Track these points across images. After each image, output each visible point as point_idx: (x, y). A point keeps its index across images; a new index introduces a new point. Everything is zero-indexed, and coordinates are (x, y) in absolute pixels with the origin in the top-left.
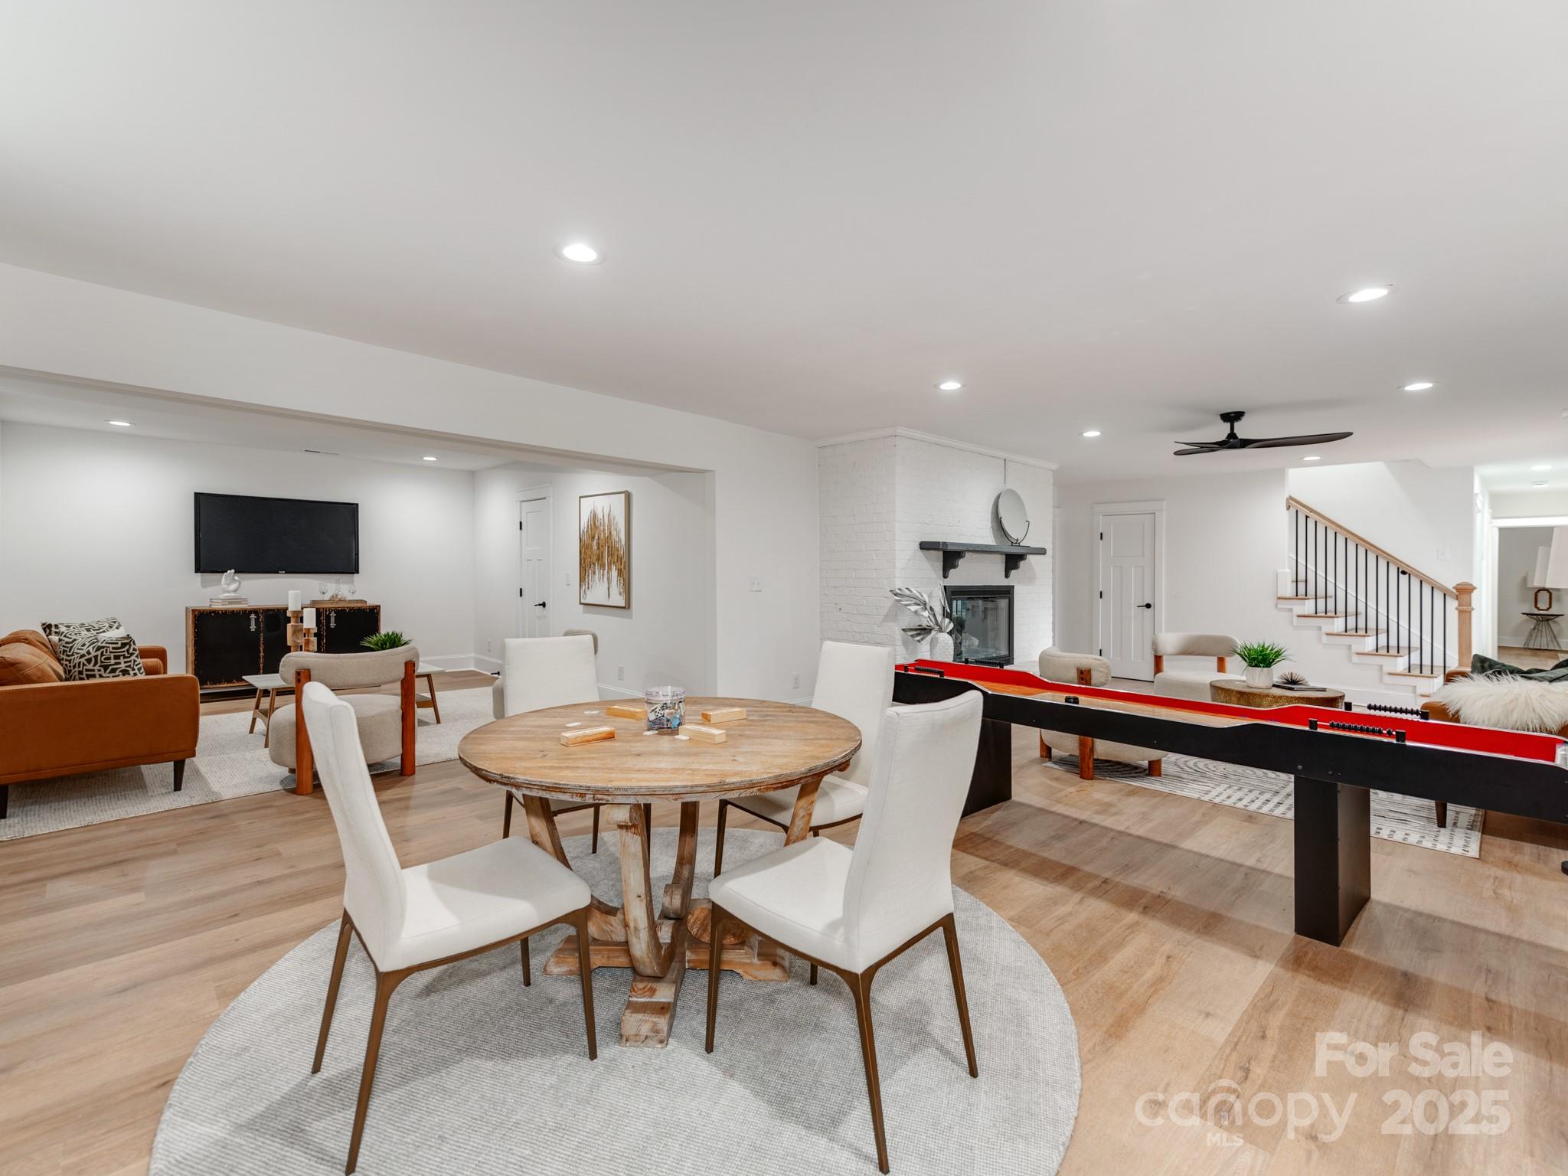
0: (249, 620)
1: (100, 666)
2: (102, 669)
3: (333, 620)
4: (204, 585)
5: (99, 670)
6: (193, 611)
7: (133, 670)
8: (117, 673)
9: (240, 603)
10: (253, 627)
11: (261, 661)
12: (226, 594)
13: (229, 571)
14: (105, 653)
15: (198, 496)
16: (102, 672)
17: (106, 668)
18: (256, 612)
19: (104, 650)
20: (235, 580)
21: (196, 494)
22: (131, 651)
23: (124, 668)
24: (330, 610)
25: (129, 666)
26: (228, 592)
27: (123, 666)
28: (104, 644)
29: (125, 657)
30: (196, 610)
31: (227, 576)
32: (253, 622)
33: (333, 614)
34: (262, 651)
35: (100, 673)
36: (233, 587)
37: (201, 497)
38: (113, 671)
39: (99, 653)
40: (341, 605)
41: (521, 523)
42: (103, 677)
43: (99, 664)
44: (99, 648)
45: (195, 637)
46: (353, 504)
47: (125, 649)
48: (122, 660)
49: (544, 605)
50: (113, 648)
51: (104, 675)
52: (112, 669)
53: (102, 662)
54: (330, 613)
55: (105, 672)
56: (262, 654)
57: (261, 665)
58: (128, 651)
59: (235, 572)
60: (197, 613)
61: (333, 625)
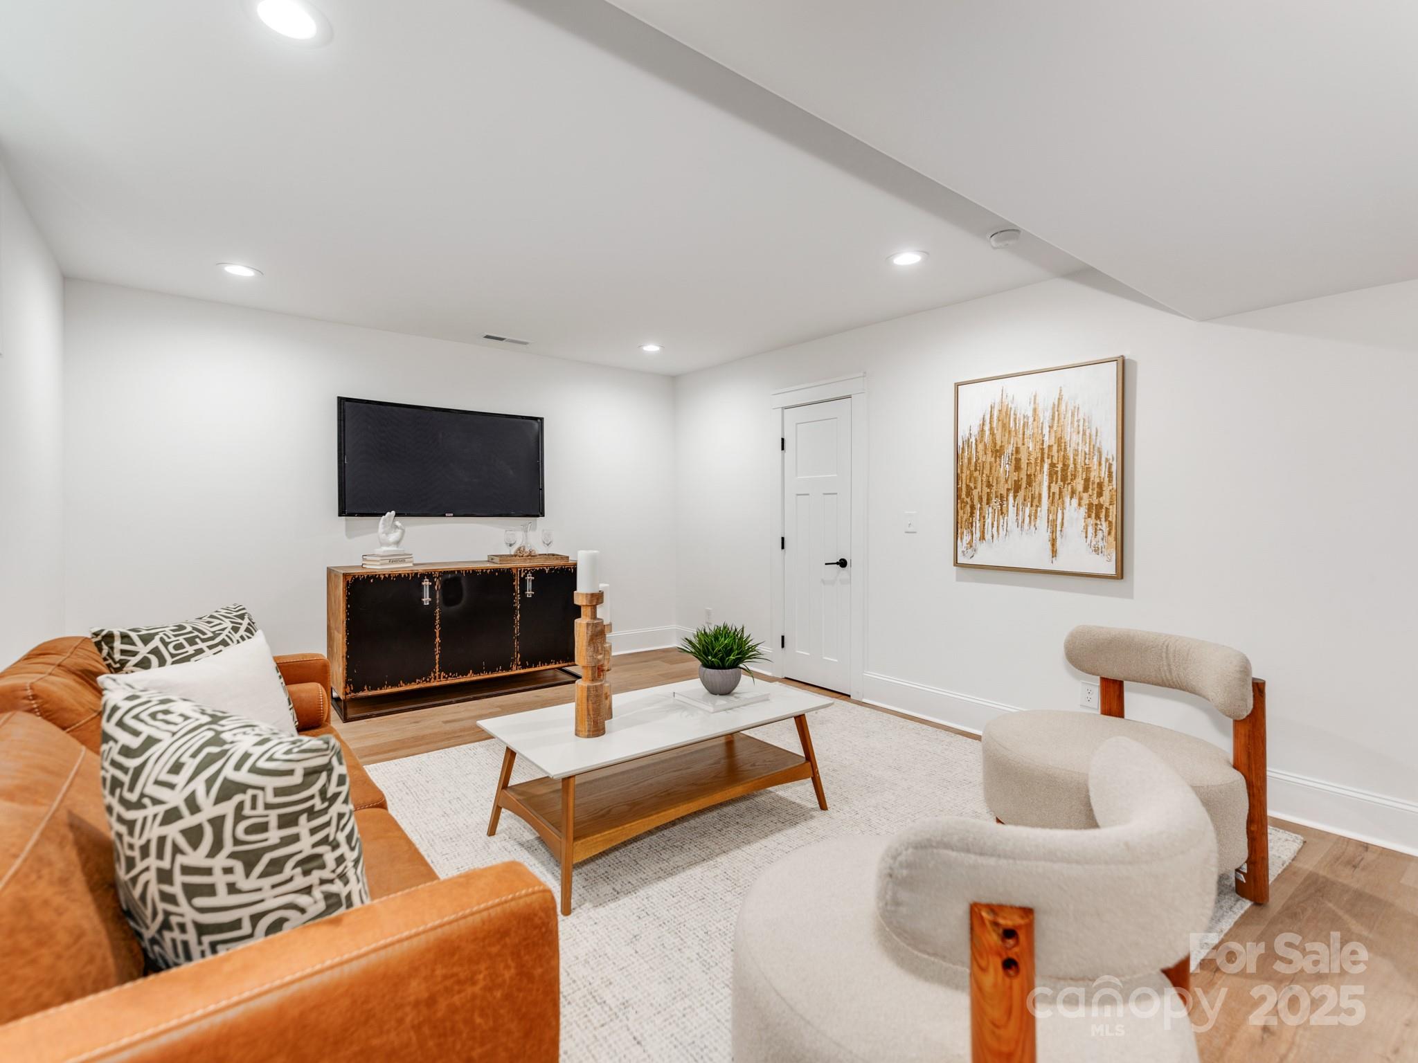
0: (421, 588)
1: (233, 856)
2: (238, 866)
3: (529, 585)
4: (350, 533)
5: (228, 871)
6: (345, 575)
7: (335, 846)
8: (288, 871)
9: (403, 561)
10: (426, 600)
11: (437, 650)
12: (385, 548)
13: (388, 513)
14: (247, 811)
15: (342, 402)
16: (238, 877)
17: (249, 859)
18: (429, 575)
19: (247, 797)
20: (397, 527)
21: (342, 401)
22: (332, 789)
23: (308, 851)
24: (527, 571)
25: (324, 841)
26: (388, 545)
27: (305, 846)
28: (243, 776)
29: (312, 813)
30: (349, 574)
31: (385, 520)
32: (426, 592)
33: (529, 578)
34: (438, 635)
35: (230, 878)
36: (394, 536)
37: (347, 403)
38: (276, 866)
39: (228, 808)
40: (536, 563)
41: (783, 440)
42: (239, 892)
43: (229, 847)
44: (229, 790)
45: (347, 617)
46: (536, 419)
47: (315, 789)
48: (304, 826)
49: (843, 563)
50: (278, 792)
51: (243, 884)
52: (273, 862)
53: (237, 842)
54: (525, 576)
55: (247, 875)
56: (438, 639)
57: (437, 657)
58: (323, 792)
59: (397, 515)
60: (349, 579)
61: (529, 593)
